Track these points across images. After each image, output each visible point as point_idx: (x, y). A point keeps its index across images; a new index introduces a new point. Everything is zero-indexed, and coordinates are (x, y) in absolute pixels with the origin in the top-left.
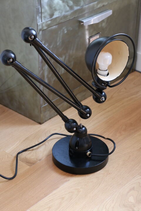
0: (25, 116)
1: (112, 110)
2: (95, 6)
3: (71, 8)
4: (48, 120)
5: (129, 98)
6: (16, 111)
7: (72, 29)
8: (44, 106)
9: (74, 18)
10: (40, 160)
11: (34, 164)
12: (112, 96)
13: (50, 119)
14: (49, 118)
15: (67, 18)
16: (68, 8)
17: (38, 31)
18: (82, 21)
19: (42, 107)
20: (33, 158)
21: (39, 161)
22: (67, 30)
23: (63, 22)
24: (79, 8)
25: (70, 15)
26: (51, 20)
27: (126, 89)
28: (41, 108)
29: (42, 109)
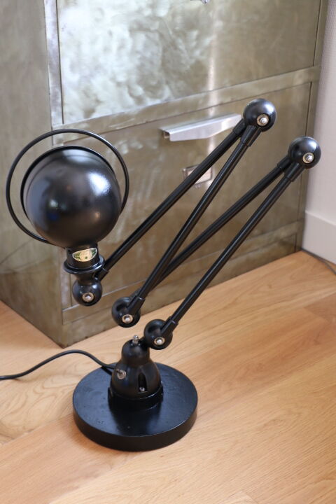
0: (36, 327)
1: (226, 331)
2: (201, 102)
3: (139, 100)
4: (82, 340)
5: (272, 307)
6: (22, 316)
7: (140, 147)
8: (70, 308)
9: (147, 122)
10: (30, 430)
11: (13, 439)
12: (237, 299)
13: (87, 338)
14: (85, 336)
15: (129, 121)
16: (131, 101)
17: (54, 143)
18: (168, 131)
19: (66, 310)
20: (16, 423)
21: (26, 434)
22: (130, 148)
23: (118, 128)
24: (158, 102)
25: (137, 116)
26: (87, 122)
27: (270, 287)
28: (62, 312)
29: (64, 314)
